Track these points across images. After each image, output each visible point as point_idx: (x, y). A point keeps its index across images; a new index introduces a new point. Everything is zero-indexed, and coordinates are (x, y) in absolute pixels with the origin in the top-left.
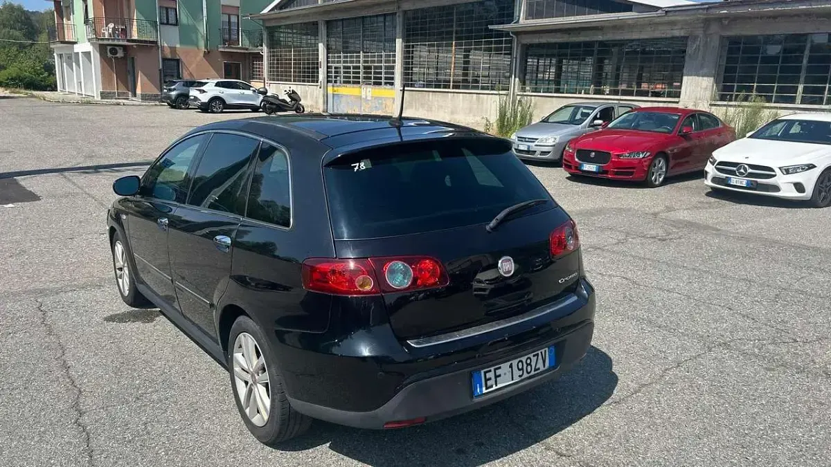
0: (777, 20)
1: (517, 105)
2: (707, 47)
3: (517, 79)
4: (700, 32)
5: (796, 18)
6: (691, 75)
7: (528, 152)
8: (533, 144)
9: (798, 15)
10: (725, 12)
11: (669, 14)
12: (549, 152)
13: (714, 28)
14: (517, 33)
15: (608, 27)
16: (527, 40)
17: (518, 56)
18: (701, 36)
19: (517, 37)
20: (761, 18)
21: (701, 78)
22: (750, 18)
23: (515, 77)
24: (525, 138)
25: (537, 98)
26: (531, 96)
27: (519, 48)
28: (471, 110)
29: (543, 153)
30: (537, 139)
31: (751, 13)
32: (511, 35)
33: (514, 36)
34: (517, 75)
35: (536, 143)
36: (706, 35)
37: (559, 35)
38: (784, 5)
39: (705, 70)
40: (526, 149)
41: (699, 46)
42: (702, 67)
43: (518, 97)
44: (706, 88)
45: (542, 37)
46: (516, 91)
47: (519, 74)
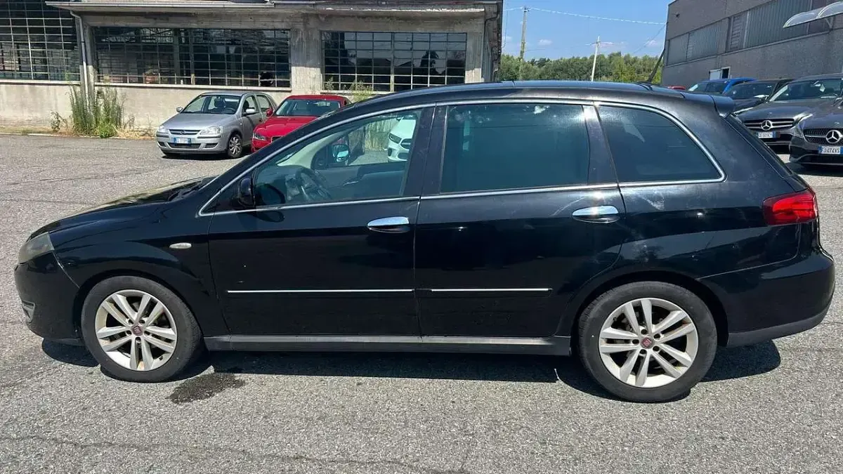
0: (366, 19)
1: (96, 96)
2: (309, 39)
3: (90, 67)
4: (300, 26)
5: (380, 19)
6: (299, 66)
7: (189, 145)
8: (195, 136)
9: (382, 17)
10: (330, 9)
11: (277, 7)
12: (215, 144)
13: (312, 23)
14: (81, 14)
15: (203, 15)
16: (98, 22)
17: (88, 41)
18: (302, 30)
19: (81, 18)
20: (353, 17)
21: (308, 68)
22: (344, 16)
23: (87, 65)
24: (183, 131)
25: (123, 88)
26: (116, 86)
27: (87, 31)
28: (23, 105)
29: (208, 145)
30: (199, 131)
31: (352, 12)
32: (73, 15)
33: (76, 16)
34: (90, 61)
35: (198, 135)
36: (306, 29)
37: (142, 19)
38: (378, 7)
39: (311, 62)
40: (186, 142)
41: (302, 39)
42: (308, 57)
43: (96, 88)
44: (315, 78)
45: (118, 21)
46: (92, 80)
47: (92, 61)
